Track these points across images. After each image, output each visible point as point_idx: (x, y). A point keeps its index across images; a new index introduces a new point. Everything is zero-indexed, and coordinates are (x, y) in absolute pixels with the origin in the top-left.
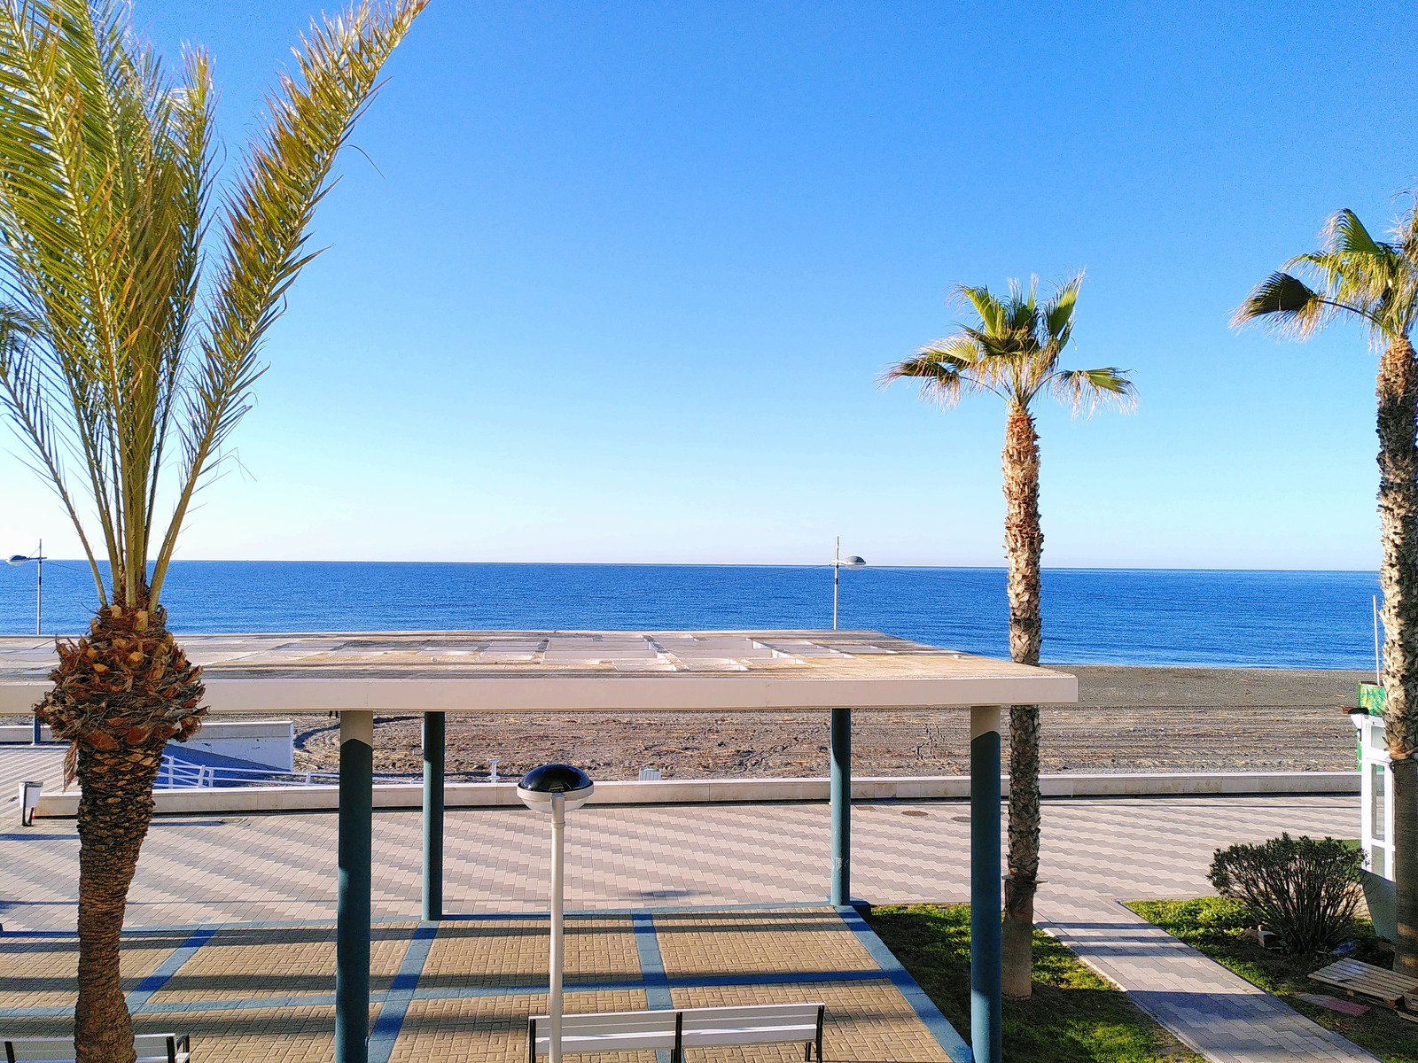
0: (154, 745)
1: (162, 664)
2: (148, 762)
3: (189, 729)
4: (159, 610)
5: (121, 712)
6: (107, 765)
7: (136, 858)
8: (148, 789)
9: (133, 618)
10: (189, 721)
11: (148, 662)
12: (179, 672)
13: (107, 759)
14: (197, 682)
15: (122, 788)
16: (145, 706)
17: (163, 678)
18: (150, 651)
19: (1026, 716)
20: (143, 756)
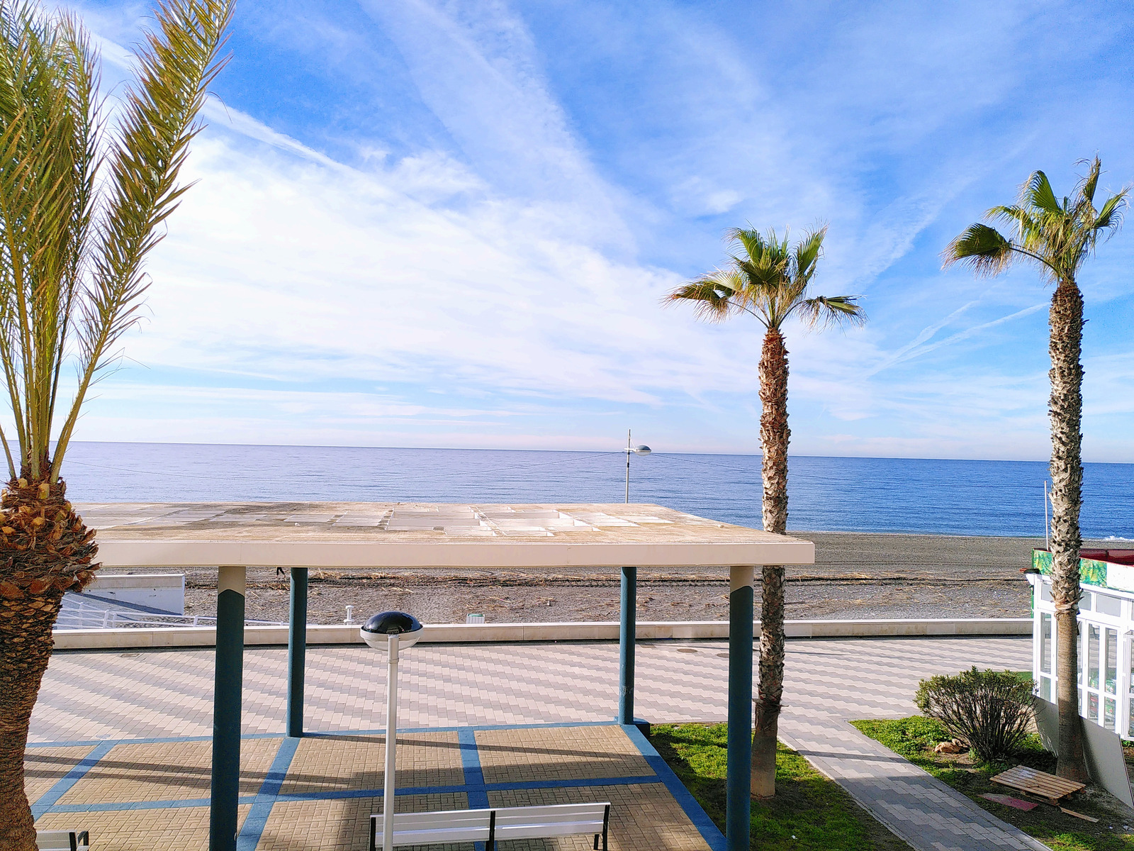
0: (54, 595)
1: (61, 528)
2: (49, 608)
3: (85, 581)
4: (59, 482)
5: (26, 567)
6: (13, 611)
7: (37, 688)
8: (48, 631)
9: (37, 489)
10: (83, 575)
11: (49, 527)
12: (77, 534)
13: (13, 605)
14: (91, 542)
15: (26, 630)
16: (46, 562)
17: (61, 539)
18: (51, 516)
19: (774, 574)
20: (44, 604)
